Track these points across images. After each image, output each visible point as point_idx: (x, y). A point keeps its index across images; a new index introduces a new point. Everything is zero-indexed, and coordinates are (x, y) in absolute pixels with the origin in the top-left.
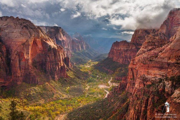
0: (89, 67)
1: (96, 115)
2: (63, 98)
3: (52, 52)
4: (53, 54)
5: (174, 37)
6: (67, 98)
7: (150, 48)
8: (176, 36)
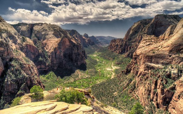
0: (96, 56)
1: (112, 89)
2: (85, 77)
3: (76, 47)
4: (76, 49)
5: (163, 35)
6: (88, 78)
7: (148, 43)
8: (165, 34)
